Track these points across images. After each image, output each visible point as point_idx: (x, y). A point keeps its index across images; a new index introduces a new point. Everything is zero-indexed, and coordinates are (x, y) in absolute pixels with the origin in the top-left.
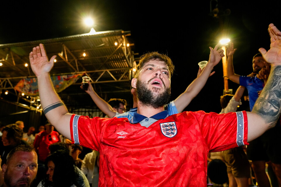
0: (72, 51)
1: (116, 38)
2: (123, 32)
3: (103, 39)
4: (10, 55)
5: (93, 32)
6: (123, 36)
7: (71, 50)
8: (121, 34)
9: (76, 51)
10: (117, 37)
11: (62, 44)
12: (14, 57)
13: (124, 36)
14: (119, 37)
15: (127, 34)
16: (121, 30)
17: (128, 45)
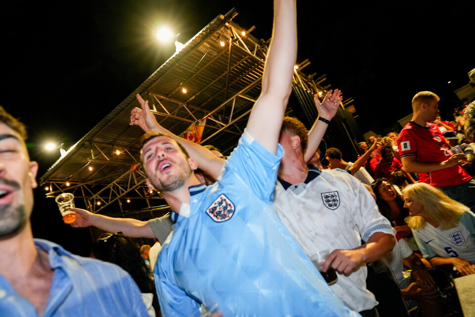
0: (169, 96)
1: (218, 33)
2: (222, 17)
3: (201, 48)
4: (95, 149)
5: (180, 47)
6: (227, 24)
7: (166, 95)
8: (222, 22)
9: (173, 93)
10: (219, 31)
11: (148, 93)
12: (102, 149)
13: (229, 23)
14: (222, 29)
15: (230, 16)
16: (218, 17)
17: (244, 34)
